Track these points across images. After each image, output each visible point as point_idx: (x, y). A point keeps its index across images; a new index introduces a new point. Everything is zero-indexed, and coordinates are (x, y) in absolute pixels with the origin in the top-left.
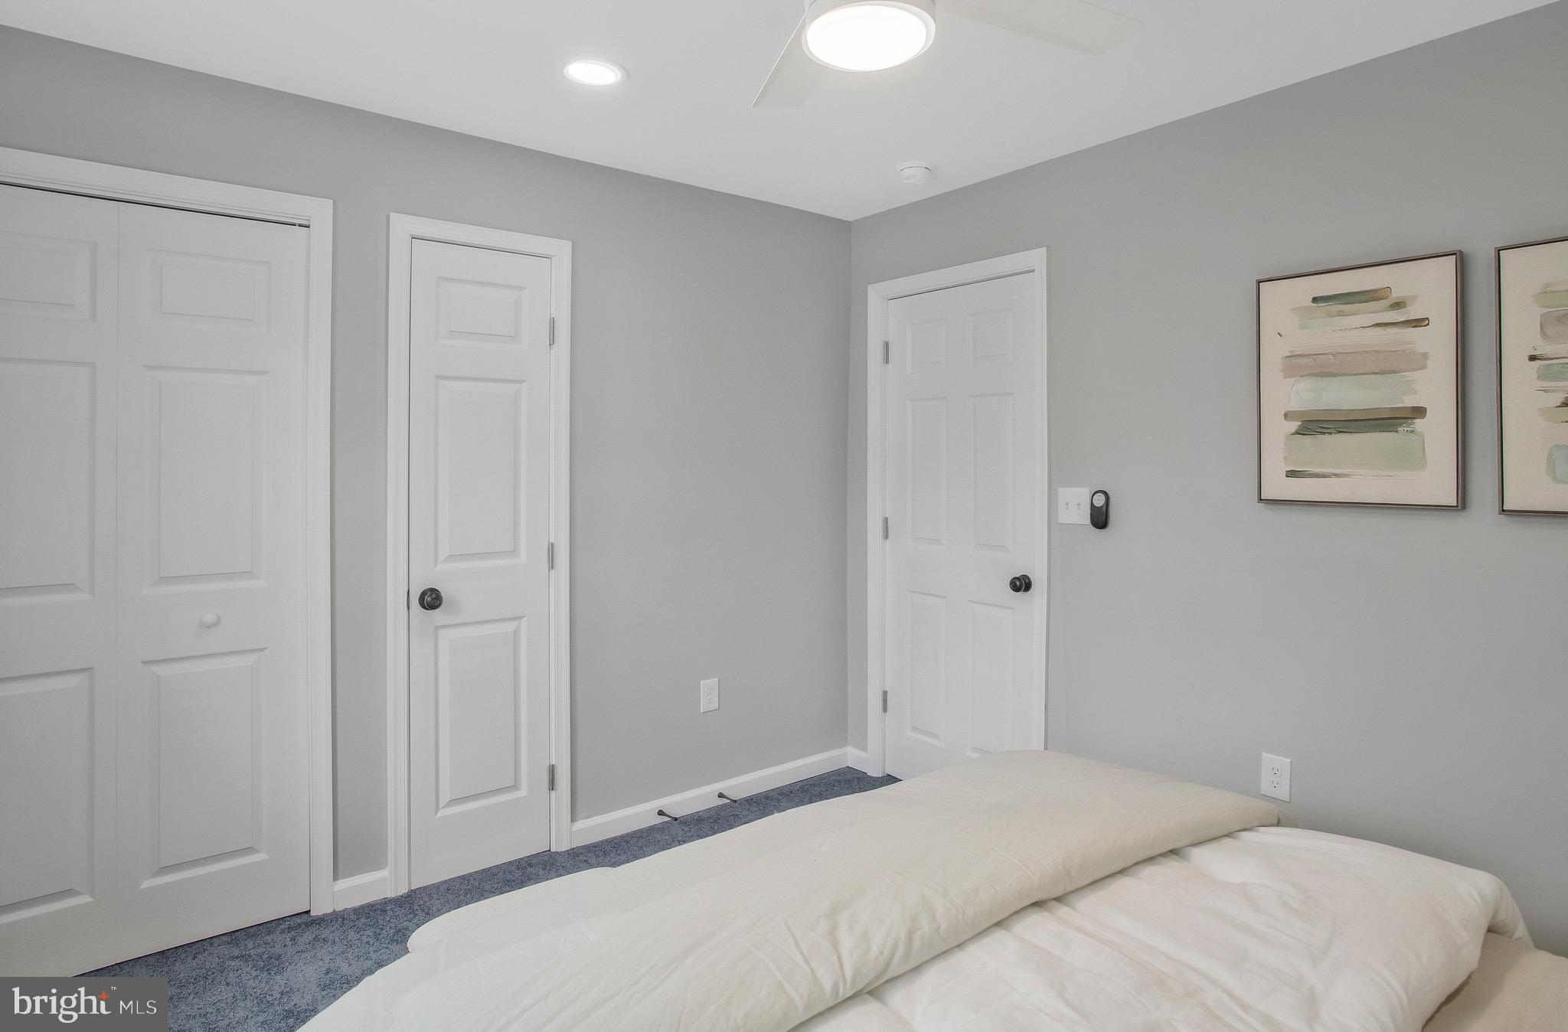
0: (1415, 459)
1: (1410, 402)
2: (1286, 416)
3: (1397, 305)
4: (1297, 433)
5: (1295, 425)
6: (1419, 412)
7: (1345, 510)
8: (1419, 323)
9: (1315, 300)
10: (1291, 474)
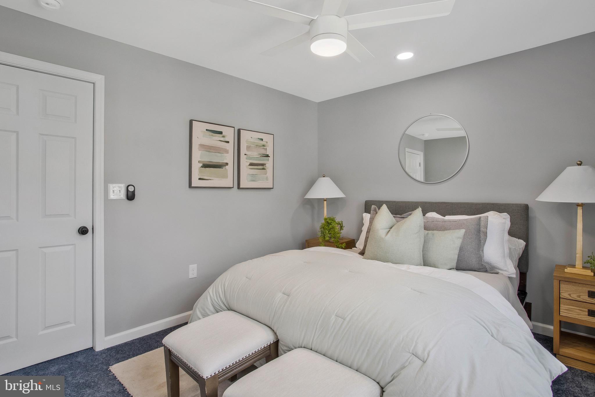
0: (225, 176)
1: (225, 161)
2: (199, 162)
3: (224, 137)
4: (202, 167)
5: (201, 165)
6: (227, 164)
7: (209, 189)
8: (228, 142)
9: (207, 130)
10: (200, 179)
